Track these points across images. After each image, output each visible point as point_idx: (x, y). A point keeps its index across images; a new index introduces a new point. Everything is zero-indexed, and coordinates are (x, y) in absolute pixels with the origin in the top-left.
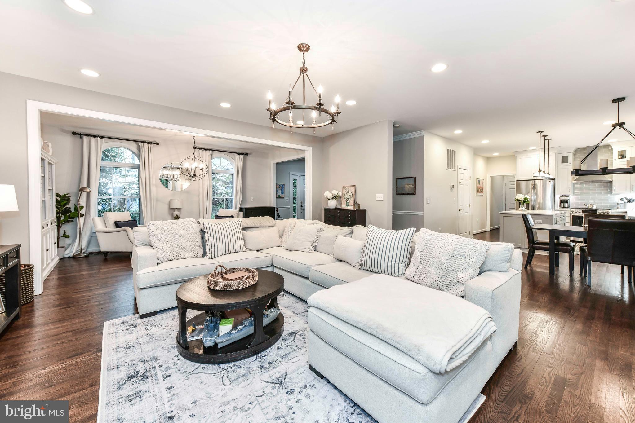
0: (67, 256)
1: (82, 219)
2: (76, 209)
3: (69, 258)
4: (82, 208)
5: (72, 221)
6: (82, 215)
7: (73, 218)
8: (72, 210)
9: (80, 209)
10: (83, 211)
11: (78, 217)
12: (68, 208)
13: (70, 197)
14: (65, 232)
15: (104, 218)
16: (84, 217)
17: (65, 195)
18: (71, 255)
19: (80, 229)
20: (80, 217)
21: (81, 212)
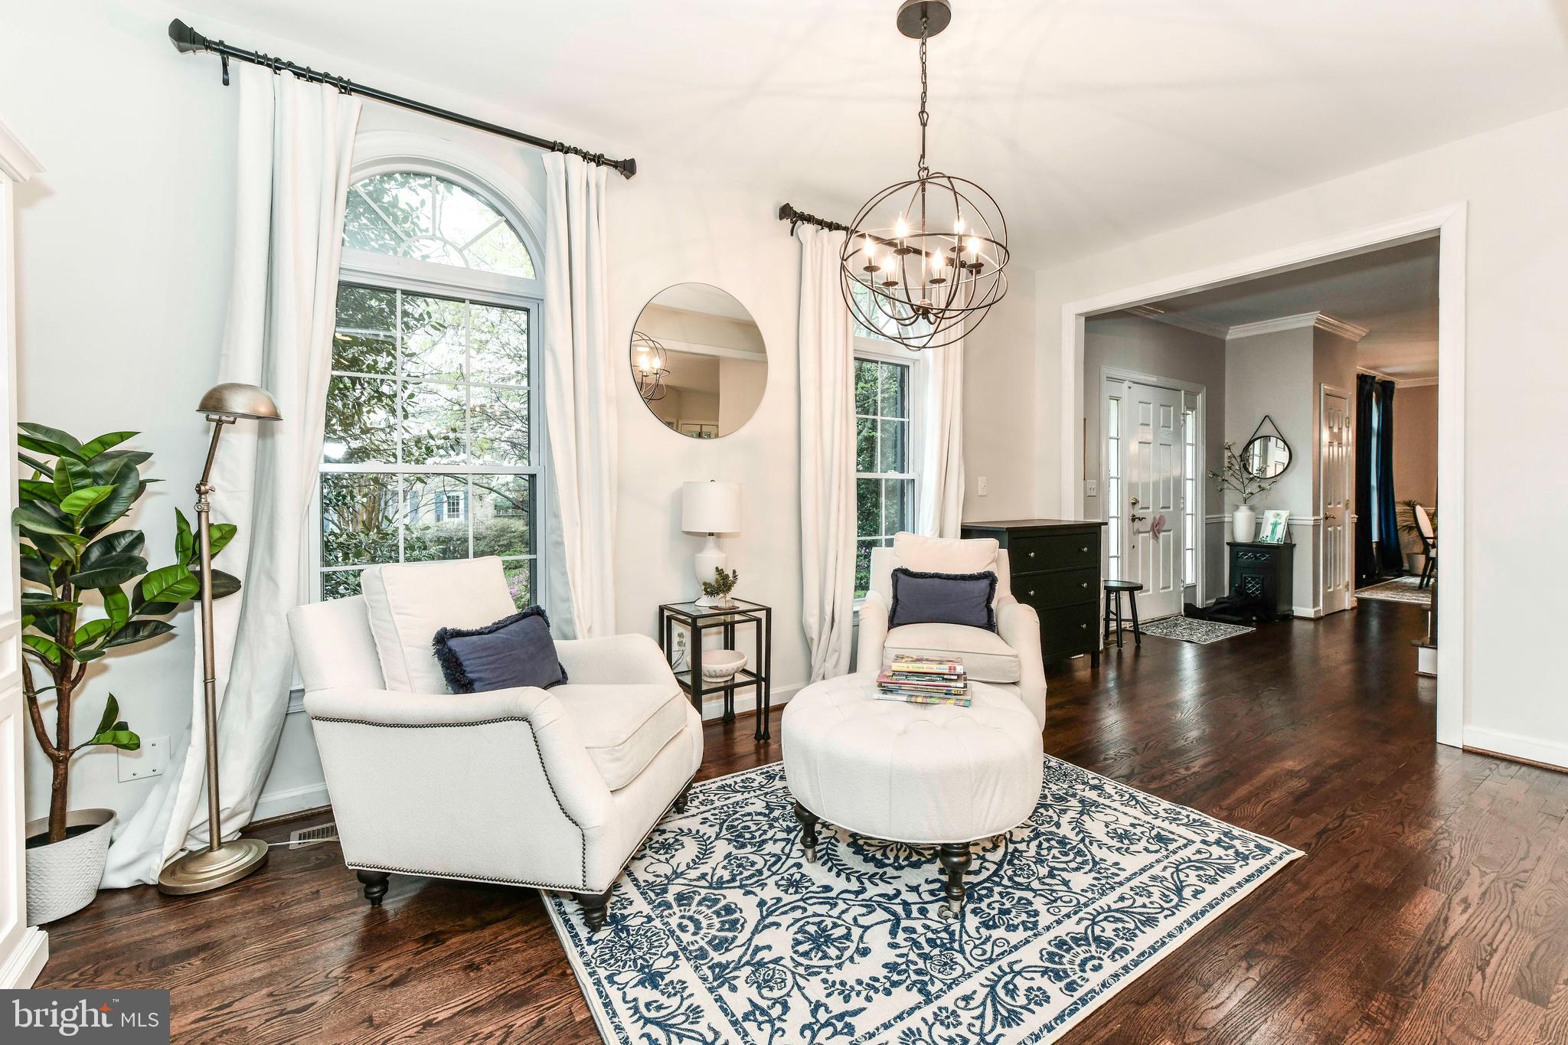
0: (122, 881)
1: (225, 612)
2: (189, 548)
3: (140, 890)
4: (228, 533)
5: (161, 629)
6: (226, 585)
7: (168, 608)
8: (160, 554)
9: (211, 544)
10: (232, 560)
11: (199, 596)
12: (124, 542)
13: (144, 457)
14: (112, 707)
15: (364, 610)
16: (236, 599)
17: (104, 442)
18: (150, 871)
19: (209, 680)
20: (215, 596)
21: (218, 564)
